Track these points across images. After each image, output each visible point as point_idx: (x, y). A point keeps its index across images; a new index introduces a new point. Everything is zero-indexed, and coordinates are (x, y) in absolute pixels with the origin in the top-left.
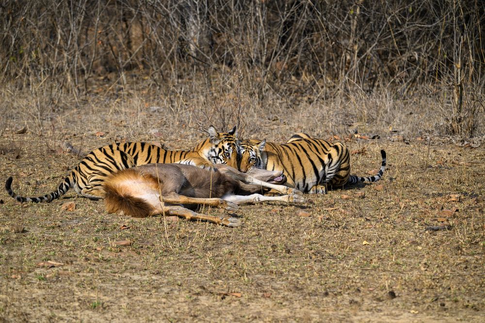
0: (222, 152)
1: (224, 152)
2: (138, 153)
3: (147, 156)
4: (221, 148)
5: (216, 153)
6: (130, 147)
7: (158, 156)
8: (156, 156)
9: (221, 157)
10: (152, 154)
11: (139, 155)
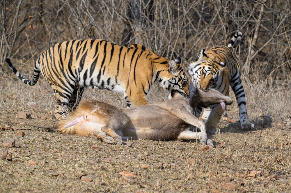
0: (181, 81)
1: (183, 81)
2: (87, 51)
3: (94, 53)
4: (180, 78)
5: (176, 81)
6: (81, 45)
7: (105, 51)
8: (103, 52)
9: (181, 85)
10: (99, 50)
11: (88, 52)
